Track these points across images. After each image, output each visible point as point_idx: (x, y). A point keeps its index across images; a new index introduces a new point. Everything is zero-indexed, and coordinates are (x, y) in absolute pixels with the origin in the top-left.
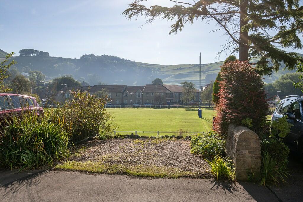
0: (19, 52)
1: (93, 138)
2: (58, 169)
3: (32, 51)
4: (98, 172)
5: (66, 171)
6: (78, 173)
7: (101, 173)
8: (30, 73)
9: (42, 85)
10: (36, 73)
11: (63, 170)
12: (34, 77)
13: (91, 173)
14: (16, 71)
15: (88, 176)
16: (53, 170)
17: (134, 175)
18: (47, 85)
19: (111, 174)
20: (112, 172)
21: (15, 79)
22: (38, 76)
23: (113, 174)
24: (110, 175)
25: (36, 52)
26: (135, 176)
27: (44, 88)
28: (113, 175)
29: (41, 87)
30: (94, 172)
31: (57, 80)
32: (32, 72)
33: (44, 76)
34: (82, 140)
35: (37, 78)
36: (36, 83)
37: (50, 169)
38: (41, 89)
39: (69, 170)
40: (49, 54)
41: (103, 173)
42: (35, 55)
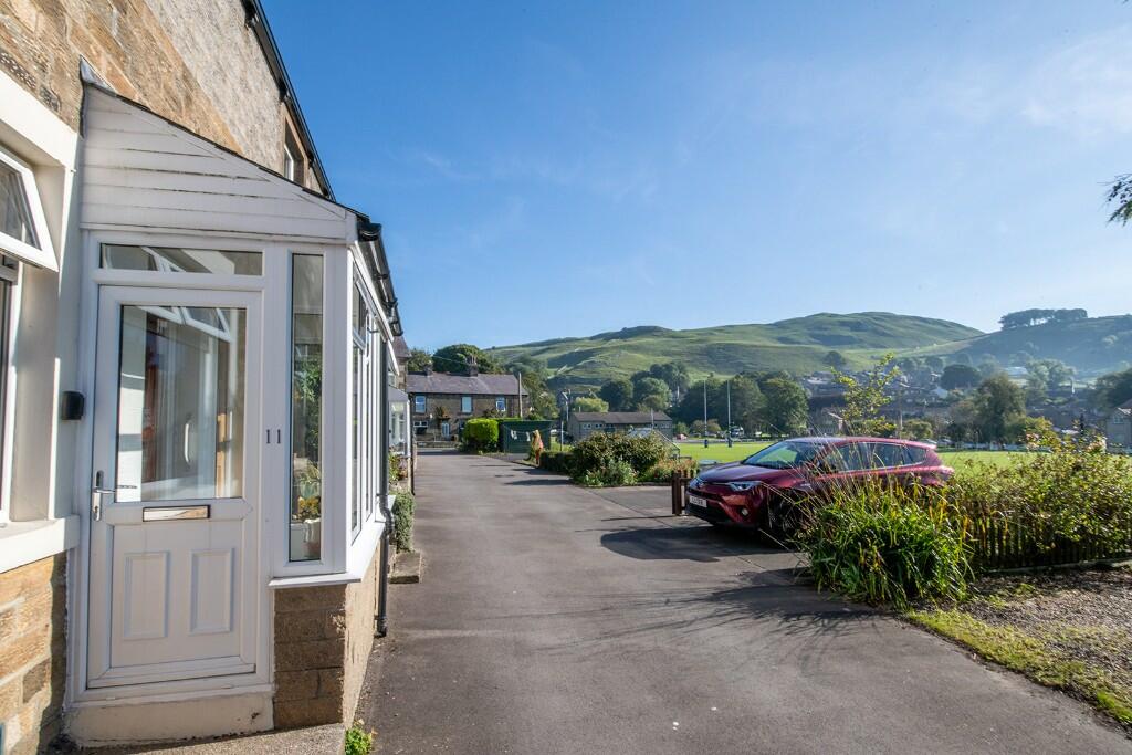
0: (1002, 322)
1: (1116, 565)
2: (912, 621)
3: (1035, 314)
4: (1006, 663)
5: (926, 631)
6: (948, 646)
7: (1013, 670)
8: (1029, 367)
9: (1066, 392)
10: (1047, 364)
11: (923, 627)
12: (1041, 376)
13: (984, 659)
14: (992, 366)
15: (971, 664)
16: (902, 619)
17: (1116, 718)
18: (1081, 393)
19: (1042, 684)
20: (1046, 680)
21: (986, 384)
22: (1051, 371)
23: (1048, 686)
24: (1034, 686)
25: (1046, 313)
26: (1119, 721)
27: (1071, 400)
28: (1042, 689)
29: (1060, 400)
30: (994, 661)
31: (1110, 378)
32: (1035, 365)
33: (1071, 370)
34: (1067, 565)
35: (1050, 376)
36: (1047, 390)
37: (895, 614)
38: (1059, 404)
39: (936, 631)
40: (1085, 312)
41: (1020, 672)
42: (1043, 321)
